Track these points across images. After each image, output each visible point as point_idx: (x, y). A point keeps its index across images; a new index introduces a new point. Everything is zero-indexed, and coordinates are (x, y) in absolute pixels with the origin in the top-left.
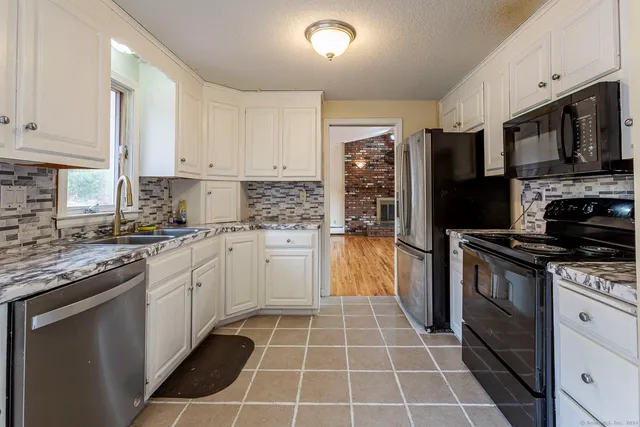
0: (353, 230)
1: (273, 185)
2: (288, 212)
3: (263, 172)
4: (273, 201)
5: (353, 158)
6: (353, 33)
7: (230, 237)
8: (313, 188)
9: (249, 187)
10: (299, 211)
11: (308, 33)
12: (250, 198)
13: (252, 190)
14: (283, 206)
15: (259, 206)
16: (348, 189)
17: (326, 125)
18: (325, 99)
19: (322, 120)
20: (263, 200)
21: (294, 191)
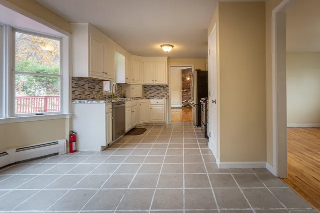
0: (185, 106)
1: (152, 86)
2: (157, 95)
3: (149, 82)
4: (153, 91)
5: (185, 76)
6: (173, 46)
7: (140, 101)
8: (165, 87)
9: (144, 86)
10: (161, 94)
11: (161, 46)
12: (145, 90)
13: (146, 87)
14: (155, 93)
15: (148, 93)
16: (183, 89)
17: (169, 66)
18: (169, 58)
19: (168, 65)
20: (149, 91)
21: (159, 88)
